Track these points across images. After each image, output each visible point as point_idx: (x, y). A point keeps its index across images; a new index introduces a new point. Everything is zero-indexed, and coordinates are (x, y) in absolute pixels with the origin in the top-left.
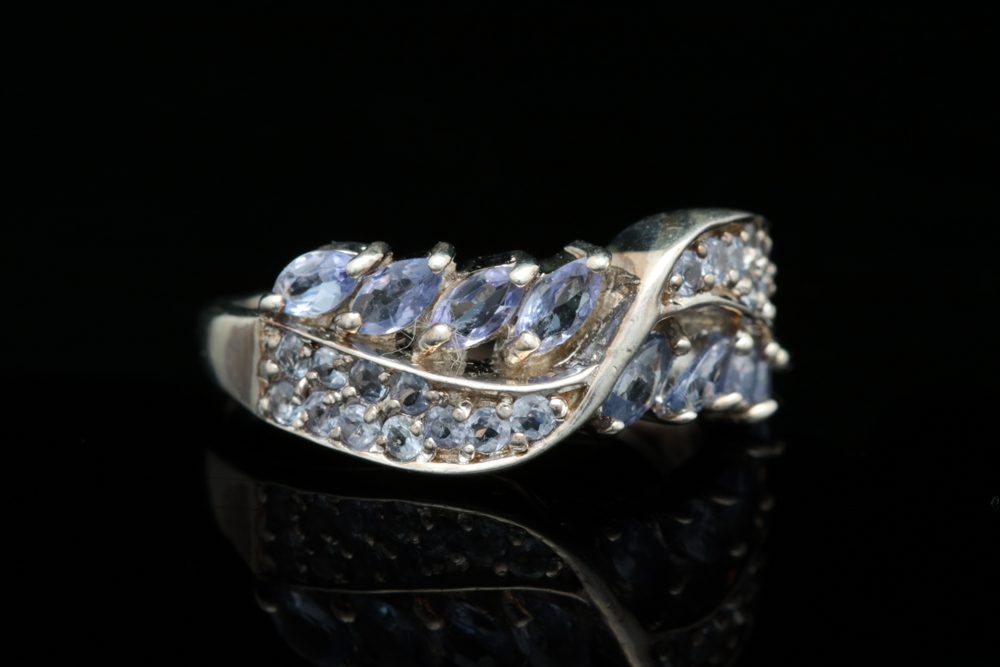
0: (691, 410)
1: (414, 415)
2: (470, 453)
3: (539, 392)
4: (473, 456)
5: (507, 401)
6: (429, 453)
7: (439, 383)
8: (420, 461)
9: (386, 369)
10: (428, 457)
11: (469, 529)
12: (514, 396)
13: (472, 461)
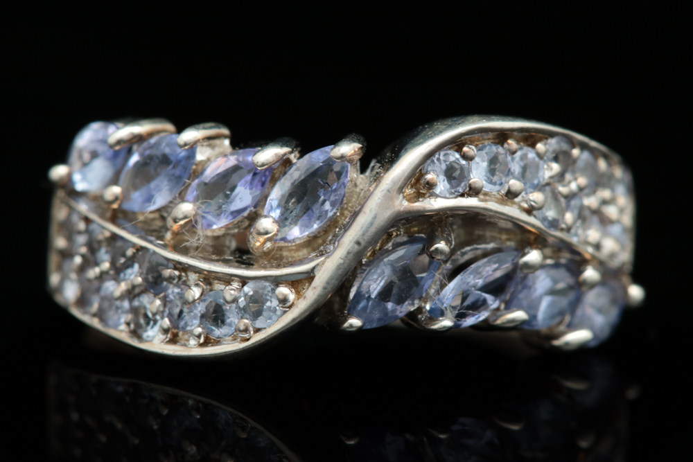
0: (450, 319)
1: (156, 295)
2: (199, 336)
3: (265, 278)
4: (202, 340)
5: (236, 285)
6: (164, 334)
7: (180, 263)
8: (155, 342)
9: (134, 245)
10: (162, 337)
11: (198, 417)
12: (244, 281)
13: (202, 345)
